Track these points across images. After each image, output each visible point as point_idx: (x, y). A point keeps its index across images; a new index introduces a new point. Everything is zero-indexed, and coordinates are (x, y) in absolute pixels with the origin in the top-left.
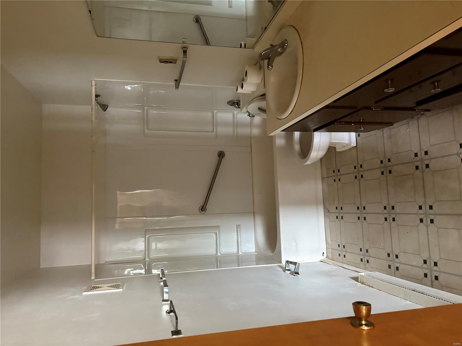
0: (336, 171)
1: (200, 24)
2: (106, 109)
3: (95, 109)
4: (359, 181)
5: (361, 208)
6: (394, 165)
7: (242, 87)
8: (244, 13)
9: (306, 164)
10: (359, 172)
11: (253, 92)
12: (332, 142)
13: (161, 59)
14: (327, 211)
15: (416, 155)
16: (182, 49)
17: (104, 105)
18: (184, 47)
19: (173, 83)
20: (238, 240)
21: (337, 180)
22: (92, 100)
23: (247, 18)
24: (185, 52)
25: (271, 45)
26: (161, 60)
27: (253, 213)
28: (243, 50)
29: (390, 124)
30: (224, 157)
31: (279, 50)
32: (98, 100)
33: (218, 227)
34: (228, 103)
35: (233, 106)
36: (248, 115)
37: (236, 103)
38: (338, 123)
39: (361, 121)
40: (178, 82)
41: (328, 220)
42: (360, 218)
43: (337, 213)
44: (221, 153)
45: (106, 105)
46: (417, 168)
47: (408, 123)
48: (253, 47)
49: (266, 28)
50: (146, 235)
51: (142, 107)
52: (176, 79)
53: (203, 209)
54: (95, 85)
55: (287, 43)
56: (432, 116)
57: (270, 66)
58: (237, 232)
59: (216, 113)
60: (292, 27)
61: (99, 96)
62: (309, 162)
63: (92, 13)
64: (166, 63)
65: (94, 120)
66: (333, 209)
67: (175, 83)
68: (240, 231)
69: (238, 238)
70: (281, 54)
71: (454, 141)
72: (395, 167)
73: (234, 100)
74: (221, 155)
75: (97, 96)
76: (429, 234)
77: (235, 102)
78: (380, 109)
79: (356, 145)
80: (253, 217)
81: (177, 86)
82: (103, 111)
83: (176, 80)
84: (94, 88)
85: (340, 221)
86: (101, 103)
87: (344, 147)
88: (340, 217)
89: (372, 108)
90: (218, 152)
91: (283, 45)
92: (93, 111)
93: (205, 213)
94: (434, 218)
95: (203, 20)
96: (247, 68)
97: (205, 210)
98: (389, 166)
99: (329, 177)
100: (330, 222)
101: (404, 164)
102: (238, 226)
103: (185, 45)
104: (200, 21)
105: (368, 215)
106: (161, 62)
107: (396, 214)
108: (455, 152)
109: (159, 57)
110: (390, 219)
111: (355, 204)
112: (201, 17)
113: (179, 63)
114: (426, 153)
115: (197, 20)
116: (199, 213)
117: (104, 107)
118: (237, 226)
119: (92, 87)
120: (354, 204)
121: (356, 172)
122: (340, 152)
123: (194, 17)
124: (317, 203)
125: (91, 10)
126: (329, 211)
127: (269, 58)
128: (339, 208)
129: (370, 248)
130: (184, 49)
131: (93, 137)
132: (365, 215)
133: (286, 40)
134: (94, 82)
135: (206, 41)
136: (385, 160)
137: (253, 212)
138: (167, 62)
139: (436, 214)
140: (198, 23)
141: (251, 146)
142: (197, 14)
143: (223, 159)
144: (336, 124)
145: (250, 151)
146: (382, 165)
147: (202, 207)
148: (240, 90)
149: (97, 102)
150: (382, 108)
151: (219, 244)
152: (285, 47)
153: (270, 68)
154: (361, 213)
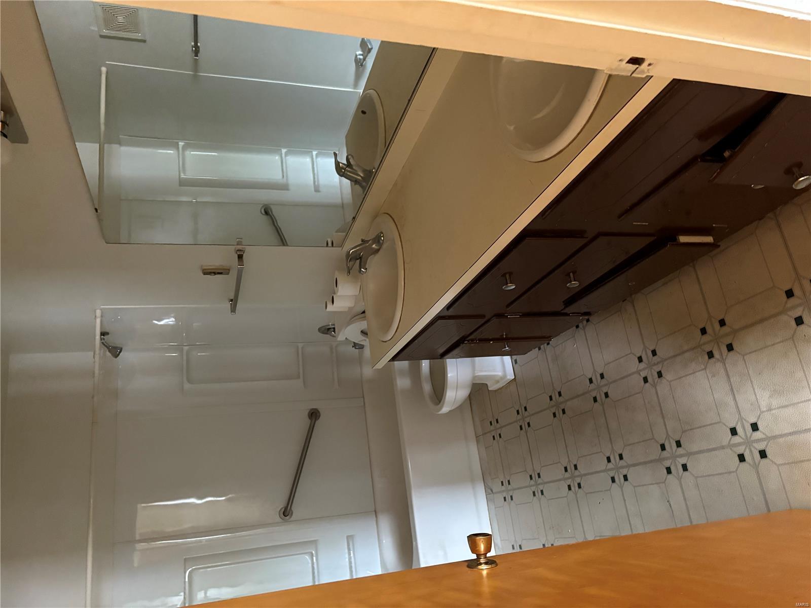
0: (494, 423)
1: (271, 216)
2: (119, 354)
3: (100, 354)
4: (526, 432)
5: (535, 476)
6: (567, 401)
7: (333, 302)
8: (339, 201)
9: (440, 412)
10: (523, 418)
11: (350, 309)
12: (477, 375)
13: (205, 269)
14: (489, 492)
15: (591, 381)
16: (237, 253)
17: (115, 348)
18: (238, 250)
19: (228, 305)
20: (350, 563)
21: (497, 437)
22: (95, 339)
23: (343, 206)
24: (240, 257)
25: (363, 241)
26: (205, 271)
27: (374, 513)
28: (330, 249)
29: (547, 339)
30: (319, 418)
31: (374, 246)
32: (104, 339)
33: (314, 543)
34: (320, 330)
35: (328, 334)
36: (353, 347)
37: (332, 330)
38: (468, 341)
39: (504, 336)
40: (234, 302)
41: (492, 507)
42: (536, 493)
43: (503, 491)
44: (313, 413)
45: (119, 347)
46: (595, 400)
47: (574, 336)
48: (341, 245)
49: (354, 218)
50: (187, 568)
51: (179, 349)
52: (232, 298)
53: (286, 512)
54: (102, 316)
55: (383, 236)
56: (599, 322)
57: (363, 269)
58: (349, 550)
59: (302, 348)
60: (388, 216)
61: (108, 334)
62: (445, 409)
63: (99, 211)
64: (213, 274)
65: (97, 372)
66: (497, 487)
67: (230, 305)
68: (353, 545)
69: (350, 558)
70: (377, 251)
71: (630, 354)
72: (569, 403)
73: (329, 325)
74: (314, 415)
75: (103, 334)
76: (626, 499)
77: (330, 328)
78: (519, 316)
79: (514, 377)
80: (375, 519)
81: (233, 309)
82: (115, 359)
83: (232, 300)
84: (98, 321)
85: (509, 504)
86: (110, 345)
87: (498, 382)
88: (508, 498)
89: (506, 315)
90: (308, 411)
91: (377, 240)
92: (97, 357)
93: (292, 519)
94: (627, 472)
95: (275, 211)
96: (337, 275)
97: (291, 512)
98: (561, 403)
99: (485, 433)
100: (497, 509)
101: (578, 396)
102: (350, 538)
103: (239, 247)
104: (270, 213)
105: (546, 485)
106: (205, 274)
107: (581, 476)
108: (635, 370)
109: (202, 266)
110: (575, 487)
111: (526, 471)
112: (272, 207)
113: (234, 274)
114: (602, 376)
115: (267, 212)
116: (280, 520)
117: (116, 351)
118: (348, 537)
119: (95, 319)
120: (524, 471)
121: (520, 420)
122: (495, 391)
123: (263, 207)
124: (472, 480)
125: (97, 208)
126: (492, 491)
127: (361, 258)
128: (506, 483)
129: (556, 540)
130: (238, 253)
131: (95, 399)
132: (541, 487)
133: (382, 233)
134: (98, 313)
135: (282, 239)
136: (555, 393)
137: (374, 510)
138: (215, 273)
139: (629, 466)
140: (269, 216)
141: (363, 397)
142: (266, 203)
143: (317, 422)
144: (466, 343)
145: (363, 404)
146: (552, 403)
147: (285, 509)
148: (330, 308)
149: (103, 343)
150: (521, 314)
151: (318, 572)
152: (381, 241)
153: (363, 271)
154: (537, 485)
